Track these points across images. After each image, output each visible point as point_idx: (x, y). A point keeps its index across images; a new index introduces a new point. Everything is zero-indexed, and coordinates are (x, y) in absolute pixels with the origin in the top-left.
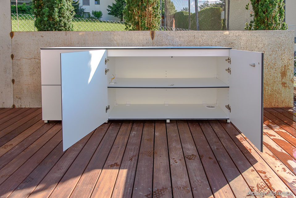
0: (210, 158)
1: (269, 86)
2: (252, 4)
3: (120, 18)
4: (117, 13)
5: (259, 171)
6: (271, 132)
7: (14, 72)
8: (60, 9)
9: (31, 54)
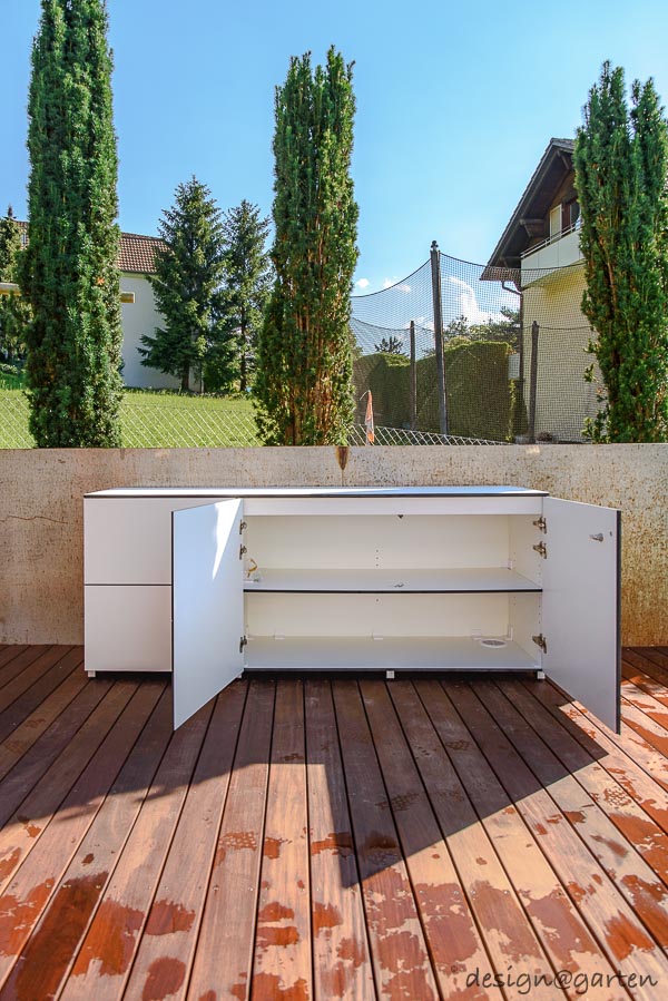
0: (502, 748)
1: (647, 589)
2: (602, 368)
3: (179, 376)
4: (171, 361)
5: (611, 770)
6: (644, 699)
8: (97, 388)
9: (33, 505)
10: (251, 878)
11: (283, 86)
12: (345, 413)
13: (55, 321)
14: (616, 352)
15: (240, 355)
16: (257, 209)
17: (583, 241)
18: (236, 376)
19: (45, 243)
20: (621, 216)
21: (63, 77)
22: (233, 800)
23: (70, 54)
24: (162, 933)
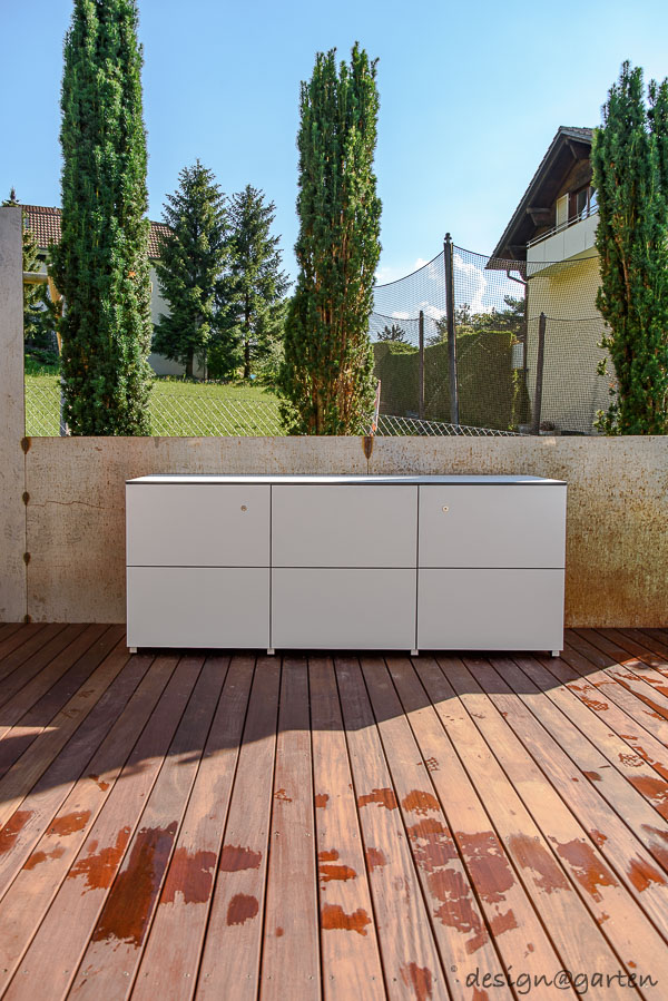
1: (654, 574)
2: (615, 363)
3: (183, 362)
4: (176, 347)
5: (624, 736)
6: (652, 674)
7: (29, 536)
8: (130, 378)
9: (72, 491)
10: (308, 826)
11: (309, 83)
12: (367, 404)
13: (89, 313)
14: (628, 346)
15: (244, 342)
16: (261, 194)
17: (599, 238)
18: (240, 363)
19: (80, 236)
20: (637, 216)
21: (96, 73)
22: (282, 760)
23: (102, 49)
24: (234, 869)
